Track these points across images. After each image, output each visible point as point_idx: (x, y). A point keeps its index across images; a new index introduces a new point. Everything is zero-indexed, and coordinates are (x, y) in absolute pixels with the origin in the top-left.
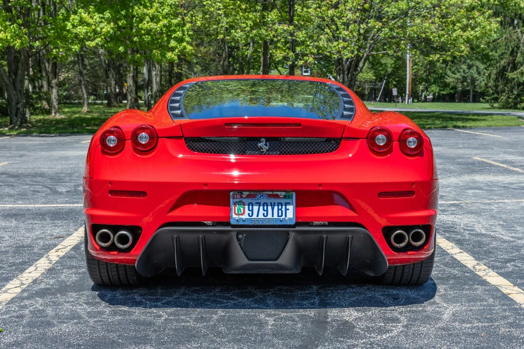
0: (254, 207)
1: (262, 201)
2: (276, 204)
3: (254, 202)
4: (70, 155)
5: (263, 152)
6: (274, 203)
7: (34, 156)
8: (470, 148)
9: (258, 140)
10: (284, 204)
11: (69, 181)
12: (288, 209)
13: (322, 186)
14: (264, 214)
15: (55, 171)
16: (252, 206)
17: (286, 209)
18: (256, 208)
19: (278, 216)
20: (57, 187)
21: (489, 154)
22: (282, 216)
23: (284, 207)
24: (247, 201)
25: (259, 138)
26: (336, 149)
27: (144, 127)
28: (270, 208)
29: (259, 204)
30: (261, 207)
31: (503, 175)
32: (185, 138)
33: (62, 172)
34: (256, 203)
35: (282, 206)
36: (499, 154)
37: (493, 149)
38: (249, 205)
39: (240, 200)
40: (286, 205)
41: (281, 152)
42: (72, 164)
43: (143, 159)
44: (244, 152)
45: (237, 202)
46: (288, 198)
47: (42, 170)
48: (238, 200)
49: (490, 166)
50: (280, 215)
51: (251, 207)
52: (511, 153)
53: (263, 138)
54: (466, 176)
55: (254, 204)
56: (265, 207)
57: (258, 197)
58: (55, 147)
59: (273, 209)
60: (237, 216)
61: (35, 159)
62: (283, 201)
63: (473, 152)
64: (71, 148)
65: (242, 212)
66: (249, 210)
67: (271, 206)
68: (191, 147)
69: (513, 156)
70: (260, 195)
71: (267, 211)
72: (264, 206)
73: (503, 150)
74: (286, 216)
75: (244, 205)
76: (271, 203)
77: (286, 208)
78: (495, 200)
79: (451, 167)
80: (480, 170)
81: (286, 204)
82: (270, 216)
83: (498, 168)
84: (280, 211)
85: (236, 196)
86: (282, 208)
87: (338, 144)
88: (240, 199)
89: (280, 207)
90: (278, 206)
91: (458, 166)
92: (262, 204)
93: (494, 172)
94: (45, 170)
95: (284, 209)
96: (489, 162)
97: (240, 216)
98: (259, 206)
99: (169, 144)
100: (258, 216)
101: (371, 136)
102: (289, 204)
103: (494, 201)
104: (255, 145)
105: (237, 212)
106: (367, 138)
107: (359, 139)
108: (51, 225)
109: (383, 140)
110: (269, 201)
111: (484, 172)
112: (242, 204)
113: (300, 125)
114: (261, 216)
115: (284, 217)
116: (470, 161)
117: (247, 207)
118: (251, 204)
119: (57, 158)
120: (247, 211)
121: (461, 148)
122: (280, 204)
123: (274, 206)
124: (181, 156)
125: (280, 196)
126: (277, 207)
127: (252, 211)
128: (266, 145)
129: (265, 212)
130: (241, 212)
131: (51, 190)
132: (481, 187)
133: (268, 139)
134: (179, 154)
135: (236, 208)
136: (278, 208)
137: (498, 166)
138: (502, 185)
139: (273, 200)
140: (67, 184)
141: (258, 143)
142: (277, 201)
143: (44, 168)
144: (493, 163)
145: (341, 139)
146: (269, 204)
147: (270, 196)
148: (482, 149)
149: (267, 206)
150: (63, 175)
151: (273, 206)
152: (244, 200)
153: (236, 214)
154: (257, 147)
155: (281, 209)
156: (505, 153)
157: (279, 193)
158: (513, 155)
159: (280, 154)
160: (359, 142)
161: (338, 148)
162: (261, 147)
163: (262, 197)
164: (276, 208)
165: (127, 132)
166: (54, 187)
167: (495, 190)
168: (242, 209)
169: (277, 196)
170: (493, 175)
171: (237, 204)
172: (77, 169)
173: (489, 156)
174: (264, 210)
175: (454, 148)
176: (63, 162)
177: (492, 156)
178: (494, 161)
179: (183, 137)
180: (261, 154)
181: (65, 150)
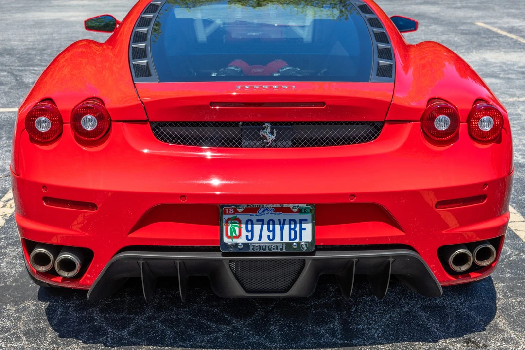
0: (254, 225)
1: (266, 217)
2: (287, 221)
3: (254, 218)
4: (46, 18)
5: (268, 143)
6: (284, 220)
7: (7, 20)
8: (469, 7)
9: (260, 125)
10: (298, 221)
11: (39, 63)
12: (305, 229)
13: (355, 197)
14: (269, 236)
15: (26, 45)
16: (252, 224)
17: (302, 229)
18: (257, 228)
19: (290, 239)
20: (23, 74)
21: (491, 17)
22: (295, 238)
23: (298, 226)
24: (244, 217)
25: (262, 122)
26: (375, 138)
27: (88, 107)
28: (277, 227)
29: (262, 222)
30: (265, 227)
31: (515, 51)
32: (151, 123)
33: (34, 47)
34: (258, 220)
35: (295, 223)
36: (502, 17)
37: (494, 10)
38: (247, 224)
39: (234, 216)
40: (301, 223)
41: (295, 144)
42: (46, 34)
43: (90, 153)
44: (240, 144)
45: (229, 219)
46: (305, 212)
47: (12, 43)
48: (231, 216)
49: (497, 37)
50: (293, 237)
51: (250, 226)
52: (514, 16)
53: (268, 122)
54: (474, 53)
55: (255, 221)
56: (271, 226)
57: (260, 212)
58: (32, 5)
59: (282, 229)
60: (230, 240)
61: (7, 25)
62: (297, 217)
63: (475, 14)
64: (48, 6)
65: (237, 234)
66: (247, 231)
67: (280, 224)
68: (160, 135)
69: (518, 21)
70: (263, 209)
71: (274, 231)
72: (269, 224)
73: (505, 11)
74: (301, 239)
75: (240, 222)
76: (279, 220)
77: (301, 226)
78: (518, 97)
79: (456, 39)
80: (488, 43)
81: (302, 221)
82: (278, 239)
83: (507, 40)
84: (293, 232)
85: (229, 211)
86: (295, 227)
87: (378, 130)
88: (234, 214)
89: (293, 226)
90: (290, 224)
91: (463, 37)
92: (266, 221)
93: (504, 47)
94: (16, 43)
95: (298, 229)
96: (495, 29)
97: (235, 240)
98: (263, 224)
99: (128, 133)
100: (260, 239)
101: (427, 117)
102: (306, 220)
103: (517, 99)
104: (256, 133)
105: (229, 234)
106: (421, 120)
107: (410, 121)
108: (6, 149)
109: (446, 123)
110: (276, 217)
111: (493, 46)
112: (237, 222)
113: (324, 104)
114: (265, 239)
115: (298, 240)
116: (474, 28)
117: (244, 226)
118: (250, 222)
119: (32, 23)
120: (244, 233)
121: (460, 8)
122: (292, 222)
123: (284, 224)
124: (146, 151)
125: (293, 210)
126: (288, 225)
127: (252, 231)
128: (272, 133)
129: (271, 234)
130: (235, 234)
131: (17, 80)
132: (496, 73)
133: (275, 124)
134: (144, 148)
135: (229, 228)
136: (290, 227)
137: (506, 37)
138: (520, 70)
139: (282, 216)
140: (36, 68)
141: (259, 131)
142: (288, 217)
143: (15, 41)
144: (500, 31)
145: (383, 123)
146: (277, 221)
147: (277, 210)
148: (484, 9)
149: (274, 224)
150: (34, 52)
151: (282, 224)
152: (239, 216)
153: (229, 237)
154: (259, 135)
155: (294, 229)
156: (509, 15)
157: (291, 206)
158: (518, 18)
159: (293, 147)
160: (408, 127)
161: (378, 135)
162: (264, 136)
163: (266, 212)
164: (286, 227)
165: (66, 112)
166: (21, 74)
167: (513, 79)
168: (237, 229)
169: (288, 211)
170: (504, 52)
171: (230, 222)
172: (50, 42)
173: (493, 21)
174: (269, 231)
175: (452, 8)
176: (37, 31)
177: (496, 21)
178: (501, 28)
179: (148, 120)
180: (264, 147)
181: (41, 11)
